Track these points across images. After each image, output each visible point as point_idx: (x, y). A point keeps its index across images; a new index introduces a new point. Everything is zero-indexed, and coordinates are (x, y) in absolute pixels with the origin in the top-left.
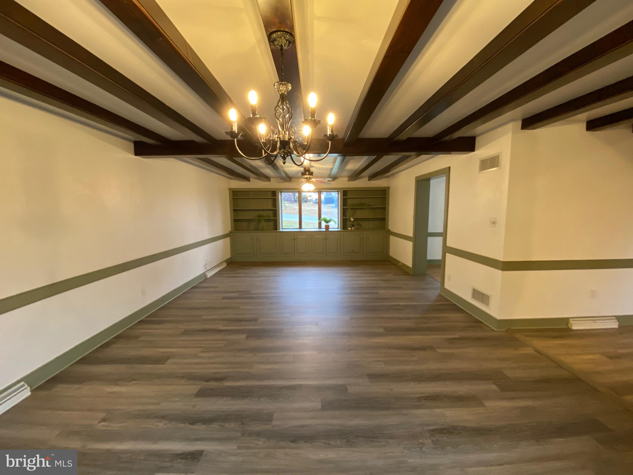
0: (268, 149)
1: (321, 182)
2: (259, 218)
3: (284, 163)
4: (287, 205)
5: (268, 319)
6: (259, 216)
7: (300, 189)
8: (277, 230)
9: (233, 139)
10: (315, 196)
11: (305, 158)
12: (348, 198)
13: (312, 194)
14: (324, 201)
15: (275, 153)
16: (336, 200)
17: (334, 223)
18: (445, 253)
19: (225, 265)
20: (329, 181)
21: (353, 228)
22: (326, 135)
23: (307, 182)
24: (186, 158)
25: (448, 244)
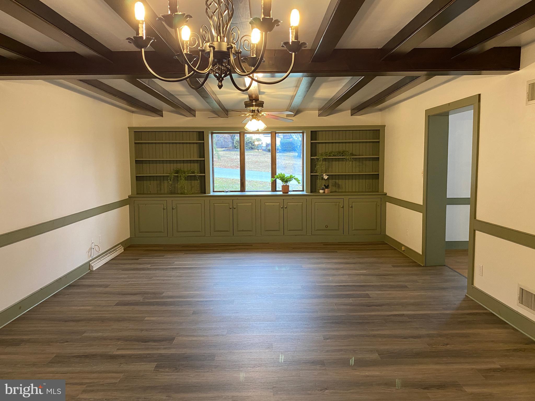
0: (195, 65)
1: (276, 118)
2: (176, 175)
3: (220, 87)
4: (221, 153)
5: (190, 339)
6: (177, 172)
7: (243, 128)
8: (205, 193)
9: (138, 50)
10: (266, 140)
11: (253, 79)
12: (319, 143)
13: (261, 136)
14: (280, 148)
15: (206, 71)
16: (300, 146)
17: (297, 183)
18: (475, 231)
19: (120, 250)
20: (288, 116)
21: (326, 190)
22: (286, 43)
23: (253, 117)
24: (61, 79)
25: (480, 216)
